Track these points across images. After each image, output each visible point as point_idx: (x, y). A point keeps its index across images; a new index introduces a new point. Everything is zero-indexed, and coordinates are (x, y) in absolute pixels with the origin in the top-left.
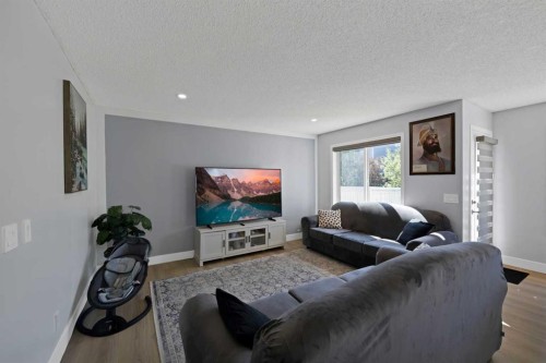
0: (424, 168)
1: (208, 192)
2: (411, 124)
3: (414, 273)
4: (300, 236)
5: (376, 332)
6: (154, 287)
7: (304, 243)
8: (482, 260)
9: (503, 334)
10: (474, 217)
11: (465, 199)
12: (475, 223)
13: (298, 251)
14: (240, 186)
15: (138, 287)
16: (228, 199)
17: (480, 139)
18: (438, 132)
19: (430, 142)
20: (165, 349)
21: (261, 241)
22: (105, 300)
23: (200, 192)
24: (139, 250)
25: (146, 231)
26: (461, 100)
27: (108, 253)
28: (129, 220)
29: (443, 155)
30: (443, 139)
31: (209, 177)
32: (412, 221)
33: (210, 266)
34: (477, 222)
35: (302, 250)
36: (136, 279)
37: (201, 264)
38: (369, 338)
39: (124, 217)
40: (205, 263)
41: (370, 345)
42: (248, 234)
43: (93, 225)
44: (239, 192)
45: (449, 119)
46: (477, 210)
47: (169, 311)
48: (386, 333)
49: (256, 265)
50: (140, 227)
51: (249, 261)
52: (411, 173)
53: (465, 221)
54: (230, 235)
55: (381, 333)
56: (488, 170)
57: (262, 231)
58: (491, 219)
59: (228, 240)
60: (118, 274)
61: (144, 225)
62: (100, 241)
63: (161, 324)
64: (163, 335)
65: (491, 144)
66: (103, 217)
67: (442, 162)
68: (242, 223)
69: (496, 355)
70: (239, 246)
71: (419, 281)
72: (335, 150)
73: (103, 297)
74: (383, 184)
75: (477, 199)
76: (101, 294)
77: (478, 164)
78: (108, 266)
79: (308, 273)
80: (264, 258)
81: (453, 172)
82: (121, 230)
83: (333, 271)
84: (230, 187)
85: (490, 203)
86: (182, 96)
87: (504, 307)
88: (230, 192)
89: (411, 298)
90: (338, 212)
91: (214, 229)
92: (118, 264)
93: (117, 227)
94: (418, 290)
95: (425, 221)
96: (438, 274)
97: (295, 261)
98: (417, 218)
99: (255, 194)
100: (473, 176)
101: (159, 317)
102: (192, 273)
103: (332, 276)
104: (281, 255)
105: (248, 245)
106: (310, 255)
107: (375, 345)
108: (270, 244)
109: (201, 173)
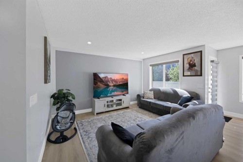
0: (189, 73)
1: (99, 83)
2: (184, 55)
3: (192, 115)
4: (136, 102)
5: (179, 137)
6: (77, 123)
7: (138, 105)
8: (216, 111)
9: (223, 141)
10: (210, 94)
11: (206, 86)
12: (210, 97)
13: (136, 109)
14: (113, 80)
15: (72, 123)
16: (108, 86)
17: (212, 61)
18: (195, 58)
19: (192, 62)
20: (86, 148)
21: (120, 104)
22: (59, 129)
23: (95, 83)
24: (71, 108)
25: (73, 100)
26: (204, 45)
27: (58, 109)
28: (66, 95)
29: (197, 68)
30: (197, 61)
31: (99, 77)
32: (184, 96)
33: (99, 115)
34: (211, 96)
35: (137, 108)
36: (71, 120)
37: (95, 114)
38: (177, 139)
39: (64, 94)
40: (97, 114)
41: (178, 142)
42: (115, 101)
43: (51, 98)
44: (112, 83)
45: (199, 53)
46: (211, 91)
47: (85, 133)
48: (183, 138)
49: (119, 114)
50: (70, 98)
51: (115, 113)
52: (184, 76)
53: (206, 96)
54: (107, 102)
55: (181, 137)
56: (215, 74)
57: (120, 100)
58: (216, 95)
59: (106, 104)
60: (63, 118)
61: (72, 97)
62: (54, 104)
63: (82, 138)
64: (84, 143)
65: (217, 64)
66: (55, 94)
67: (197, 71)
68: (112, 96)
69: (221, 150)
70: (110, 106)
71: (194, 118)
72: (151, 65)
73: (58, 127)
74: (169, 80)
75: (211, 87)
76: (57, 126)
77: (211, 72)
78: (59, 114)
79: (141, 118)
80: (121, 112)
81: (201, 75)
82: (63, 99)
83: (151, 117)
84: (108, 81)
85: (216, 88)
86: (89, 43)
87: (224, 131)
88: (108, 83)
89: (192, 125)
90: (152, 92)
91: (101, 99)
92: (63, 114)
93: (61, 98)
94: (194, 121)
95: (189, 96)
96: (200, 116)
97: (135, 113)
98: (186, 94)
99: (119, 83)
100: (209, 77)
101: (81, 136)
102: (92, 118)
103: (151, 119)
104: (128, 110)
105: (115, 106)
106: (141, 110)
107: (179, 142)
108: (124, 105)
109: (96, 76)
